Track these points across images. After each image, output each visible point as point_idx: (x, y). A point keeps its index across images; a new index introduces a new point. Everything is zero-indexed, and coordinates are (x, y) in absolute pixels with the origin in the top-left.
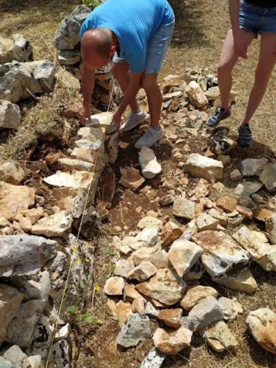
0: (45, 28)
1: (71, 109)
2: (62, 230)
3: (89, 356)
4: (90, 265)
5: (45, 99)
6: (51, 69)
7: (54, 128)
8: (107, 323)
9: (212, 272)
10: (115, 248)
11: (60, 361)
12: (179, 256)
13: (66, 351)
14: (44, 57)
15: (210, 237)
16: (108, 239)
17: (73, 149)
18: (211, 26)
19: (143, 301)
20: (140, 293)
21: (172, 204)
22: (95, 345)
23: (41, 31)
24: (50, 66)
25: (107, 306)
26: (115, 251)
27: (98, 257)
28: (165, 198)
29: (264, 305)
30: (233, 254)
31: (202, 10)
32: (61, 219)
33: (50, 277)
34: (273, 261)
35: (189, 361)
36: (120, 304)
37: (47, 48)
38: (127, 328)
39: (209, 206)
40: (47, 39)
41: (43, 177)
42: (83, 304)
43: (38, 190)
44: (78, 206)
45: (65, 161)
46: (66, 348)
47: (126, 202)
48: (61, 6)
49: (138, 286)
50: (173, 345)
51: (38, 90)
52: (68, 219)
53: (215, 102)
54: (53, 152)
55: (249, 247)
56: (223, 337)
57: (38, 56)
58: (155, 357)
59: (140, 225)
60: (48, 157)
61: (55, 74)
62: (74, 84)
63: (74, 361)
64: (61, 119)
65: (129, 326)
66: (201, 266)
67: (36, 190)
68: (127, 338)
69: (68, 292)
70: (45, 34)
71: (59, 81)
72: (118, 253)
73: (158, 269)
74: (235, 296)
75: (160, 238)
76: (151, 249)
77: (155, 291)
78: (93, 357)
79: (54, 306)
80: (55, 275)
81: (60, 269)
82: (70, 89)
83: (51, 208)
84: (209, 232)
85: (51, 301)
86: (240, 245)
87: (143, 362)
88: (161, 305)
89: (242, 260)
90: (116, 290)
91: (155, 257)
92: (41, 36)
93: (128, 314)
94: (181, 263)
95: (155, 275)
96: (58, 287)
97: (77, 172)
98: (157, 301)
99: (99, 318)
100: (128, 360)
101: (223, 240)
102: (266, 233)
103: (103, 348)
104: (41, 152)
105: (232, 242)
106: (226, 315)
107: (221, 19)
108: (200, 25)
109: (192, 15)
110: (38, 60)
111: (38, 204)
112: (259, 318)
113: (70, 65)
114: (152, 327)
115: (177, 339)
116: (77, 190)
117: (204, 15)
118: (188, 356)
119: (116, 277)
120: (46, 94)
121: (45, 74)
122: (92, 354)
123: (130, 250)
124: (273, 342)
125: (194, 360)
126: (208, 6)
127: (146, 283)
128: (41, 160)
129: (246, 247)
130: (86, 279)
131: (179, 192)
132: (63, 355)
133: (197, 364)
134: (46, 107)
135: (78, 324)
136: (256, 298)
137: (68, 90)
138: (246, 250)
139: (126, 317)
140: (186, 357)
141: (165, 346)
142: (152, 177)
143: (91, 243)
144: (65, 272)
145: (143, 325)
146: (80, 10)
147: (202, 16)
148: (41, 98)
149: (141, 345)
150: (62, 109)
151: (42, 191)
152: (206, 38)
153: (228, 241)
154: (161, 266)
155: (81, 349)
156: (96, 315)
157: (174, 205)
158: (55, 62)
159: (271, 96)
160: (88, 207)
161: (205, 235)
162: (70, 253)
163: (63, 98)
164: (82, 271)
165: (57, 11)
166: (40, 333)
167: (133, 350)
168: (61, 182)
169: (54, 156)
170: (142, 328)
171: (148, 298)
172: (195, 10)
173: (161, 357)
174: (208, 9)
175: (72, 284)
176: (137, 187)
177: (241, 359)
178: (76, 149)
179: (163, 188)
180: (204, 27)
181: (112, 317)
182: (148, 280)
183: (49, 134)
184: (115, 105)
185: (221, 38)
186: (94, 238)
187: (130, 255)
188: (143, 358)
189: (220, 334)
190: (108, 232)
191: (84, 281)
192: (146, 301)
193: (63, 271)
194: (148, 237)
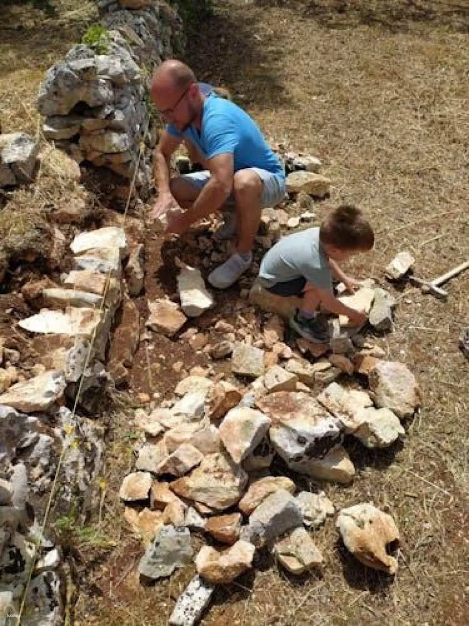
0: (22, 79)
1: (64, 209)
2: (47, 401)
3: (95, 596)
4: (96, 455)
5: (20, 195)
6: (30, 147)
7: (36, 241)
8: (124, 545)
9: (285, 453)
10: (139, 428)
11: (44, 602)
12: (234, 433)
13: (56, 589)
14: (20, 128)
15: (283, 402)
16: (127, 414)
17: (68, 273)
18: (297, 74)
19: (182, 506)
20: (176, 494)
21: (230, 355)
22: (105, 578)
23: (16, 84)
24: (28, 141)
25: (124, 518)
26: (138, 433)
27: (110, 443)
28: (219, 347)
29: (367, 500)
30: (315, 425)
31: (282, 49)
32: (45, 383)
33: (29, 474)
34: (377, 433)
35: (251, 591)
36: (145, 514)
37: (24, 112)
38: (155, 548)
39: (287, 356)
40: (26, 97)
41: (18, 320)
42: (84, 517)
43: (9, 340)
44: (75, 363)
45: (55, 292)
46: (56, 583)
47: (157, 355)
48: (50, 43)
49: (173, 483)
50: (224, 568)
51: (10, 180)
52: (58, 383)
53: (299, 195)
54: (34, 279)
55: (341, 412)
56: (301, 550)
57: (9, 125)
58: (198, 589)
59: (179, 390)
60: (26, 287)
61: (37, 154)
62: (70, 170)
63: (70, 606)
64: (47, 225)
65: (157, 544)
66: (270, 447)
67: (5, 339)
68: (155, 563)
69: (58, 498)
70: (22, 89)
71: (44, 166)
72: (143, 435)
73: (205, 455)
74: (322, 489)
75: (208, 407)
76: (195, 425)
77: (199, 490)
78: (101, 598)
79: (36, 519)
80: (37, 471)
81: (44, 461)
82: (63, 178)
83: (29, 368)
84: (281, 393)
85: (30, 512)
86: (328, 410)
87: (179, 599)
88: (209, 511)
89: (328, 432)
90: (139, 492)
91: (199, 437)
92: (16, 93)
93: (157, 527)
94: (238, 443)
95: (199, 464)
96: (42, 490)
97: (75, 310)
98: (204, 504)
99: (111, 537)
100: (157, 598)
101: (302, 405)
102: (370, 392)
103: (118, 584)
104: (14, 278)
105: (316, 406)
106: (308, 518)
107: (311, 63)
108: (279, 73)
109: (265, 57)
110: (9, 132)
111: (8, 363)
112: (354, 518)
113: (62, 140)
114: (194, 546)
115: (231, 558)
116: (73, 337)
117: (284, 57)
118: (250, 585)
119: (139, 473)
120: (24, 186)
121: (19, 154)
122: (100, 593)
123: (161, 428)
124: (372, 550)
125: (259, 590)
126: (291, 43)
127: (185, 478)
128: (15, 293)
129: (336, 414)
130: (88, 477)
131: (241, 336)
132: (50, 594)
133: (264, 595)
134: (22, 208)
135: (76, 547)
136: (353, 491)
137: (60, 179)
138: (335, 417)
139: (153, 532)
140: (248, 587)
141: (213, 571)
142: (198, 314)
143: (98, 421)
144: (54, 467)
145: (179, 542)
146: (78, 54)
147: (282, 59)
148: (15, 192)
149: (178, 574)
150: (50, 209)
151: (16, 341)
152: (288, 93)
153: (311, 406)
154: (209, 450)
155: (82, 586)
156: (106, 533)
157: (233, 356)
158: (37, 136)
159: (384, 184)
160: (92, 364)
161: (275, 398)
162: (61, 437)
163: (52, 193)
164: (81, 465)
165: (42, 51)
166: (11, 558)
167: (164, 582)
168: (47, 326)
169: (36, 286)
170: (178, 547)
171: (190, 502)
172: (270, 48)
173: (208, 588)
174: (291, 48)
175: (63, 484)
176: (175, 330)
177: (330, 583)
178: (73, 273)
179: (217, 330)
180: (284, 76)
181: (132, 535)
182: (188, 473)
183: (27, 251)
184: (140, 201)
185: (310, 94)
186: (104, 413)
187: (162, 437)
188: (179, 593)
189: (297, 546)
190: (127, 403)
191: (85, 479)
192: (186, 506)
193: (50, 464)
194: (191, 407)
